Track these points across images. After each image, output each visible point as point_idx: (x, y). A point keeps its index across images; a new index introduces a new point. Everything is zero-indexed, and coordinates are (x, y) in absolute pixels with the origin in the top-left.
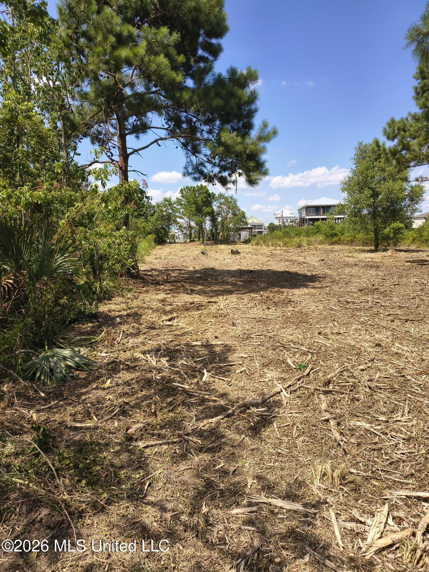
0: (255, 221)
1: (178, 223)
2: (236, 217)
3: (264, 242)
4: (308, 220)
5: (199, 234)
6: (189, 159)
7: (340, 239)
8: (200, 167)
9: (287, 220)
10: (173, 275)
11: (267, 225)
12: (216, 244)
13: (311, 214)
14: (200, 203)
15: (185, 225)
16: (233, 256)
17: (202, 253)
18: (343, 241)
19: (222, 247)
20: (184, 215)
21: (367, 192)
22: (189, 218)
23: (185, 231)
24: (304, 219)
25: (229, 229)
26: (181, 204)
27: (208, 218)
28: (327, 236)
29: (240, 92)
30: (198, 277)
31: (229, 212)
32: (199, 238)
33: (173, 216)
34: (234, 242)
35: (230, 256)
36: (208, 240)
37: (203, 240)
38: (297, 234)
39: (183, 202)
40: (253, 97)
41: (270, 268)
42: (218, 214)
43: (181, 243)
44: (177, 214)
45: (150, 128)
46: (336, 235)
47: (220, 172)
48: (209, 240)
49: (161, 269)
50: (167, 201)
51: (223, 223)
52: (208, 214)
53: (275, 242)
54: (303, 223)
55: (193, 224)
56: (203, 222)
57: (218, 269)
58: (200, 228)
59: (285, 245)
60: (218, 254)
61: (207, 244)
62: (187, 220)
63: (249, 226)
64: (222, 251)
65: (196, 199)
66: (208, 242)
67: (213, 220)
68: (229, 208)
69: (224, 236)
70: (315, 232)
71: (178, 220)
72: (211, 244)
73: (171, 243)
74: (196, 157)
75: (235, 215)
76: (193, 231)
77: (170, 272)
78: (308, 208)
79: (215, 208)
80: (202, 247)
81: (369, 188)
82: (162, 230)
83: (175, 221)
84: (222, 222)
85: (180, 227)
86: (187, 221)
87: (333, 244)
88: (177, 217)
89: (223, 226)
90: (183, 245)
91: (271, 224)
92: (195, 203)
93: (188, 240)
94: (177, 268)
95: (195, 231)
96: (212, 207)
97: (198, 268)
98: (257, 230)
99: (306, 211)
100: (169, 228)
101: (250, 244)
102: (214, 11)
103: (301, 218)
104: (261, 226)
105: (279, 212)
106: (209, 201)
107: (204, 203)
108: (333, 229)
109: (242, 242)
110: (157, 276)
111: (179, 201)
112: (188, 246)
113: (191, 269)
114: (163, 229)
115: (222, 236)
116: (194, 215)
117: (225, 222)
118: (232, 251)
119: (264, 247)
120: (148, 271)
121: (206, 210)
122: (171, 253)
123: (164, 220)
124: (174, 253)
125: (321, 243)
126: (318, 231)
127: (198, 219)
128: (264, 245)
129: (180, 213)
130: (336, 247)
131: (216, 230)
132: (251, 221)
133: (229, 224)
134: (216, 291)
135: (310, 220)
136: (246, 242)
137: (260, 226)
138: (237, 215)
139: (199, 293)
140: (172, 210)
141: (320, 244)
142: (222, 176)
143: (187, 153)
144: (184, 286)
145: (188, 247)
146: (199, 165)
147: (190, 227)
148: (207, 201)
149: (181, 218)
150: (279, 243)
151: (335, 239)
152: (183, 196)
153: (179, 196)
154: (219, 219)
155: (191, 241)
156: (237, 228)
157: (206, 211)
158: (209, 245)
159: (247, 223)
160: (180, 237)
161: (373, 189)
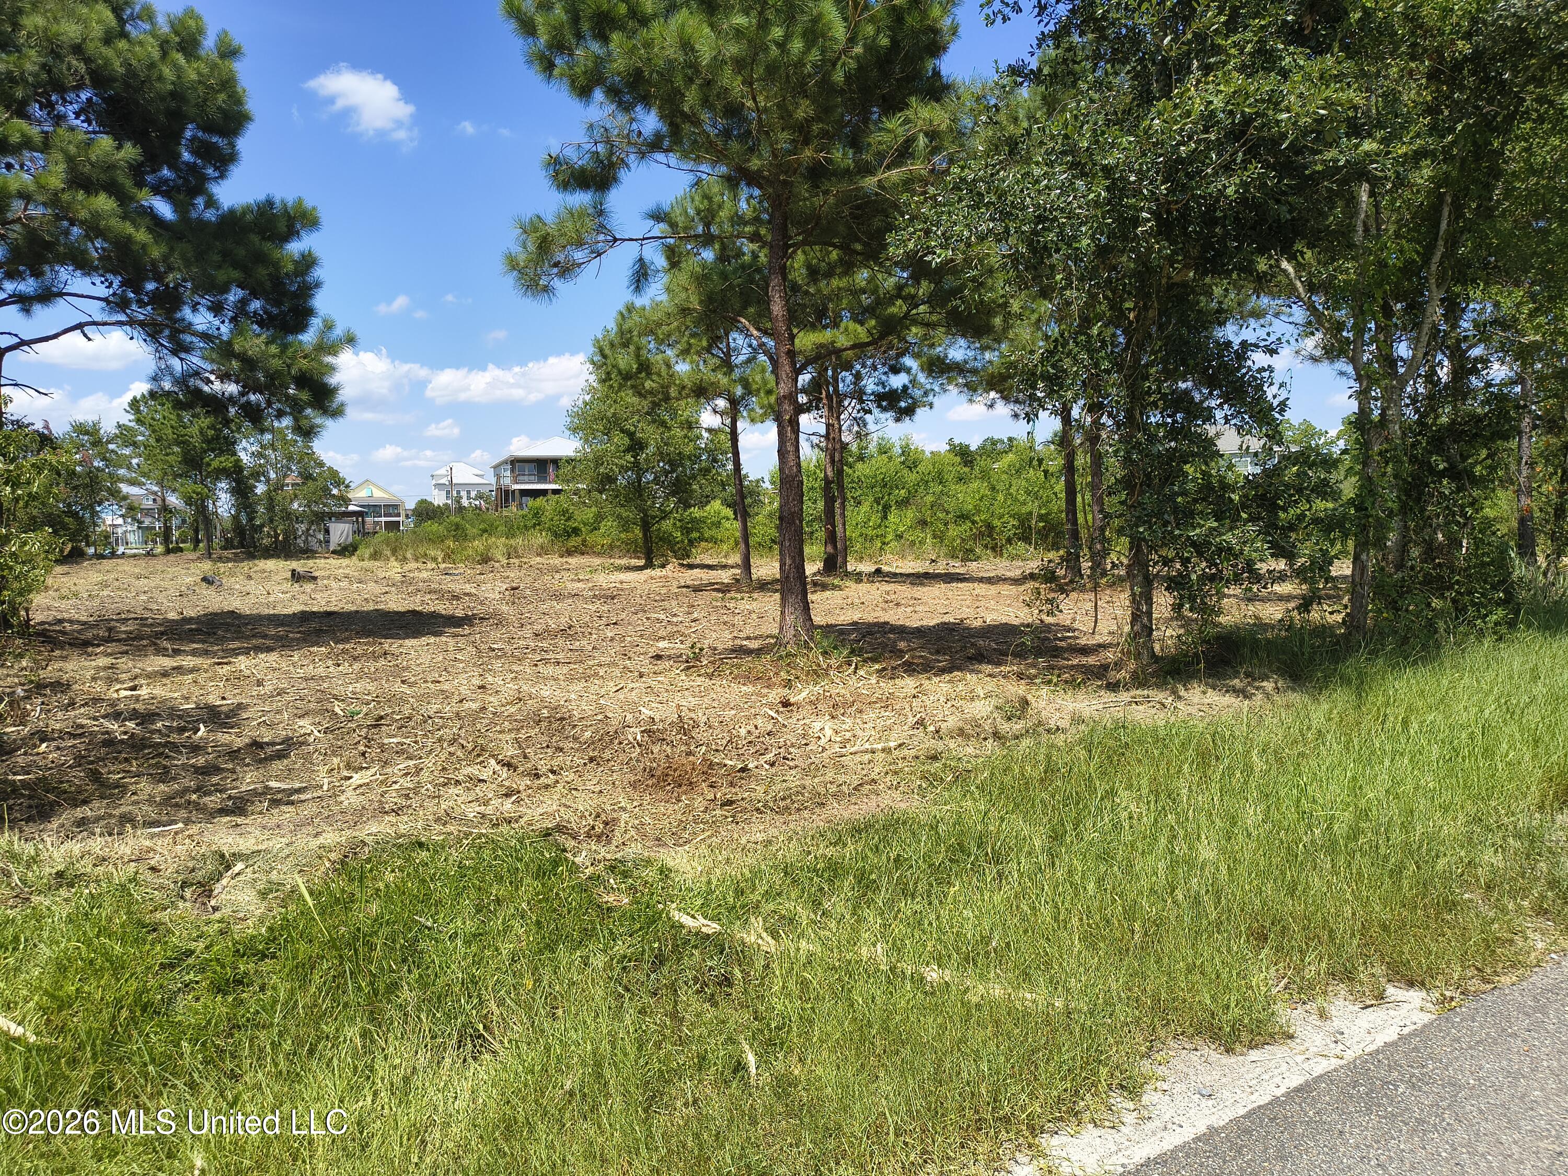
0: (378, 494)
1: (125, 498)
2: (310, 483)
3: (394, 552)
4: (517, 494)
5: (196, 531)
6: (162, 362)
7: (584, 541)
8: (192, 382)
9: (468, 492)
10: (123, 629)
11: (411, 505)
12: (251, 556)
13: (526, 478)
14: (196, 441)
15: (148, 503)
16: (296, 585)
17: (204, 579)
18: (592, 547)
19: (270, 564)
20: (144, 475)
21: (621, 440)
22: (160, 483)
23: (147, 522)
24: (507, 492)
25: (288, 516)
26: (135, 444)
27: (223, 485)
28: (556, 535)
29: (276, 254)
30: (191, 630)
31: (290, 469)
32: (197, 542)
33: (106, 476)
34: (307, 553)
35: (287, 586)
36: (224, 548)
37: (209, 548)
38: (485, 531)
39: (140, 438)
40: (308, 262)
41: (382, 607)
42: (257, 474)
43: (134, 556)
44: (122, 472)
45: (61, 294)
46: (576, 531)
47: (242, 394)
48: (228, 544)
49: (84, 619)
50: (87, 433)
51: (271, 499)
52: (221, 473)
53: (421, 550)
54: (507, 500)
55: (173, 500)
56: (212, 494)
57: (248, 612)
58: (197, 510)
59: (447, 557)
60: (252, 582)
61: (220, 559)
62: (155, 489)
63: (352, 508)
64: (267, 576)
65: (183, 432)
66: (226, 553)
67: (242, 491)
68: (290, 458)
69: (277, 536)
70: (529, 524)
71: (125, 488)
72: (236, 559)
73: (101, 557)
74: (181, 359)
75: (307, 477)
76: (175, 522)
77: (113, 624)
78: (517, 464)
79: (244, 457)
80: (206, 566)
81: (622, 431)
82: (67, 520)
83: (115, 494)
84: (270, 497)
85: (131, 508)
86: (155, 493)
87: (570, 553)
88: (121, 480)
89: (270, 508)
90: (142, 563)
91: (423, 502)
92: (181, 442)
93: (160, 549)
94: (133, 616)
95: (184, 521)
96: (234, 454)
97: (190, 613)
98: (383, 519)
99: (512, 471)
100: (94, 514)
101: (354, 558)
102: (216, 99)
103: (499, 489)
104: (396, 507)
105: (443, 471)
106: (226, 438)
107: (208, 441)
108: (569, 519)
109: (334, 552)
110: (79, 632)
111: (125, 435)
112: (159, 564)
113: (172, 615)
114: (75, 515)
115: (269, 535)
116: (176, 476)
117: (279, 498)
118: (293, 575)
119: (393, 563)
120: (50, 624)
121: (216, 461)
122: (104, 585)
123: (75, 488)
124: (117, 584)
125: (543, 551)
126: (536, 521)
127: (190, 486)
128: (393, 559)
129: (129, 467)
130: (573, 561)
131: (251, 519)
132: (360, 495)
133: (292, 501)
134: (234, 649)
135: (524, 493)
136: (346, 550)
137: (392, 508)
138: (315, 480)
139: (194, 653)
140: (104, 459)
141: (539, 555)
142: (249, 403)
143: (157, 351)
144: (155, 644)
145: (159, 567)
146: (190, 376)
147: (165, 509)
148: (217, 438)
149: (133, 483)
150: (432, 553)
151: (574, 541)
152: (138, 421)
153: (127, 419)
154: (260, 489)
155: (168, 551)
156: (316, 514)
157: (215, 464)
158: (229, 560)
159: (346, 501)
160: (131, 538)
161: (631, 435)
